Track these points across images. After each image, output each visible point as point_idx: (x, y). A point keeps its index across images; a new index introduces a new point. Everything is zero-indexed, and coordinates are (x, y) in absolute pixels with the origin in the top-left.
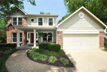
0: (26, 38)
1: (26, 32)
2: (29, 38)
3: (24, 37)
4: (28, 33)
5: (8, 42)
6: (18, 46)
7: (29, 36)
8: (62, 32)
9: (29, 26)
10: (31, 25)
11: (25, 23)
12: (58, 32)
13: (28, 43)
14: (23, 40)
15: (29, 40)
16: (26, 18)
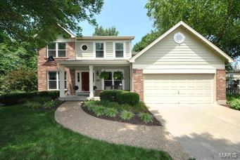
0: (73, 82)
1: (74, 70)
2: (79, 81)
3: (70, 80)
4: (76, 72)
5: (41, 89)
6: (62, 95)
7: (78, 77)
9: (78, 58)
10: (82, 56)
11: (72, 53)
12: (135, 71)
13: (77, 91)
14: (68, 86)
15: (79, 84)
16: (72, 44)
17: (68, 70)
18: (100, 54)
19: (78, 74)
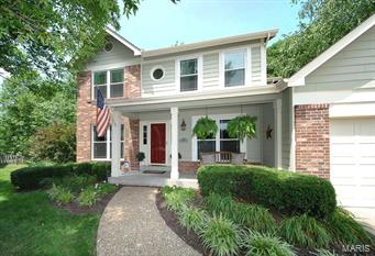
0: (136, 144)
1: (137, 122)
2: (145, 143)
3: (131, 141)
4: (142, 124)
7: (145, 135)
8: (324, 108)
10: (152, 92)
11: (134, 88)
13: (142, 163)
15: (146, 149)
16: (135, 70)
17: (126, 121)
18: (190, 82)
19: (145, 127)
